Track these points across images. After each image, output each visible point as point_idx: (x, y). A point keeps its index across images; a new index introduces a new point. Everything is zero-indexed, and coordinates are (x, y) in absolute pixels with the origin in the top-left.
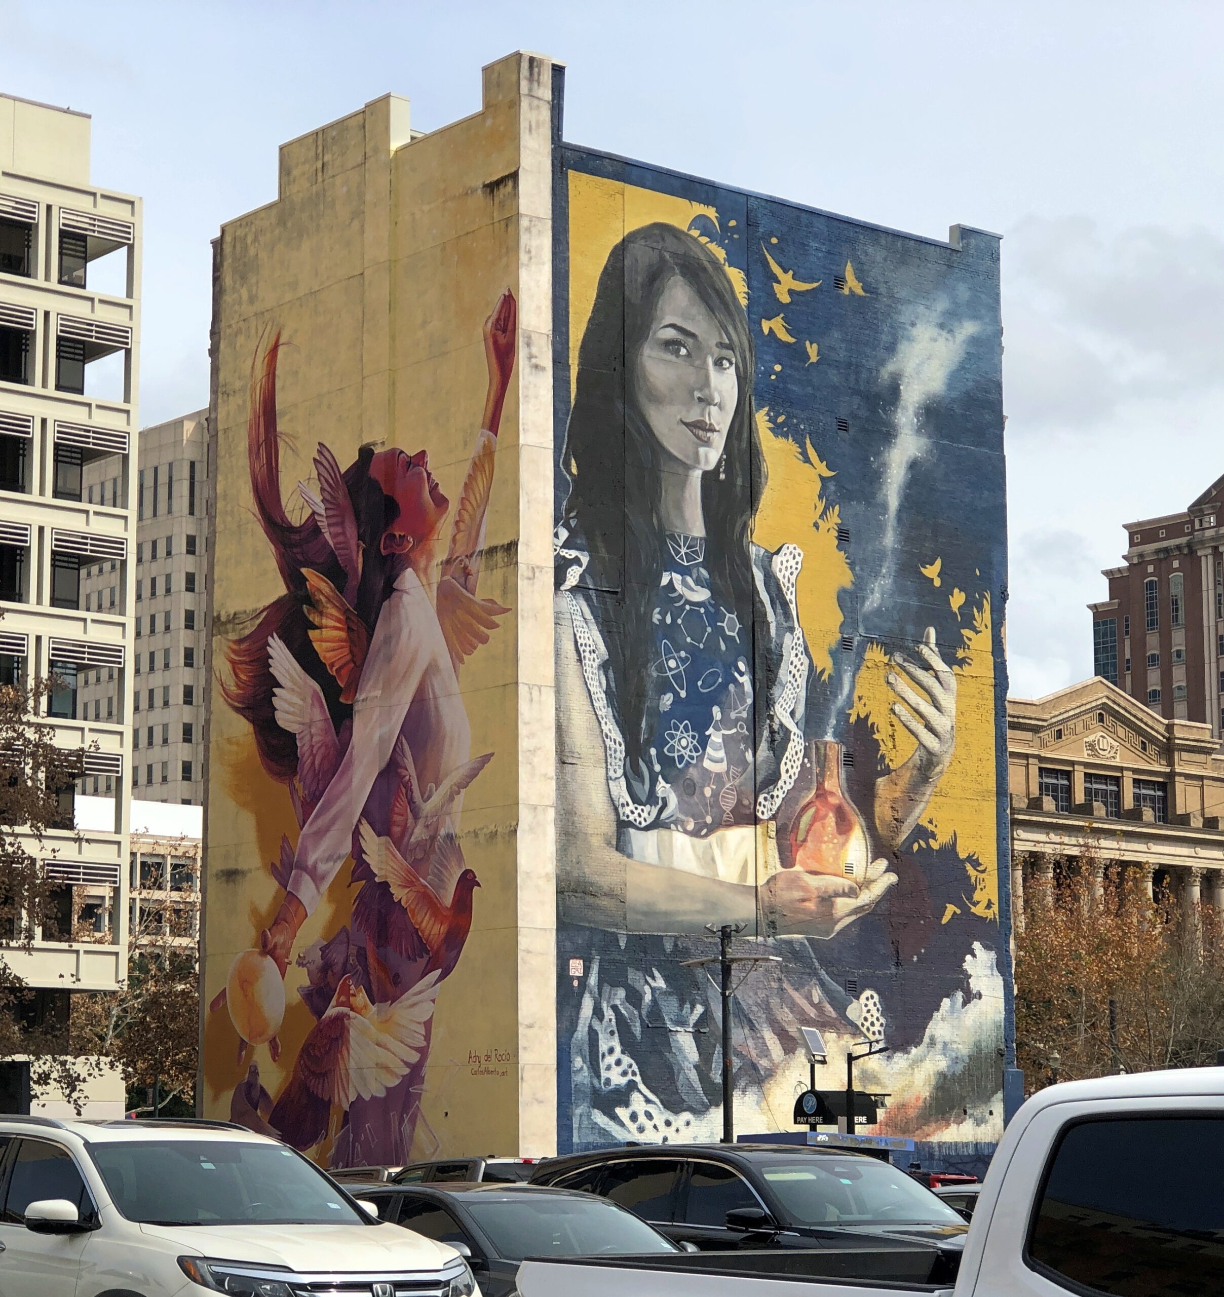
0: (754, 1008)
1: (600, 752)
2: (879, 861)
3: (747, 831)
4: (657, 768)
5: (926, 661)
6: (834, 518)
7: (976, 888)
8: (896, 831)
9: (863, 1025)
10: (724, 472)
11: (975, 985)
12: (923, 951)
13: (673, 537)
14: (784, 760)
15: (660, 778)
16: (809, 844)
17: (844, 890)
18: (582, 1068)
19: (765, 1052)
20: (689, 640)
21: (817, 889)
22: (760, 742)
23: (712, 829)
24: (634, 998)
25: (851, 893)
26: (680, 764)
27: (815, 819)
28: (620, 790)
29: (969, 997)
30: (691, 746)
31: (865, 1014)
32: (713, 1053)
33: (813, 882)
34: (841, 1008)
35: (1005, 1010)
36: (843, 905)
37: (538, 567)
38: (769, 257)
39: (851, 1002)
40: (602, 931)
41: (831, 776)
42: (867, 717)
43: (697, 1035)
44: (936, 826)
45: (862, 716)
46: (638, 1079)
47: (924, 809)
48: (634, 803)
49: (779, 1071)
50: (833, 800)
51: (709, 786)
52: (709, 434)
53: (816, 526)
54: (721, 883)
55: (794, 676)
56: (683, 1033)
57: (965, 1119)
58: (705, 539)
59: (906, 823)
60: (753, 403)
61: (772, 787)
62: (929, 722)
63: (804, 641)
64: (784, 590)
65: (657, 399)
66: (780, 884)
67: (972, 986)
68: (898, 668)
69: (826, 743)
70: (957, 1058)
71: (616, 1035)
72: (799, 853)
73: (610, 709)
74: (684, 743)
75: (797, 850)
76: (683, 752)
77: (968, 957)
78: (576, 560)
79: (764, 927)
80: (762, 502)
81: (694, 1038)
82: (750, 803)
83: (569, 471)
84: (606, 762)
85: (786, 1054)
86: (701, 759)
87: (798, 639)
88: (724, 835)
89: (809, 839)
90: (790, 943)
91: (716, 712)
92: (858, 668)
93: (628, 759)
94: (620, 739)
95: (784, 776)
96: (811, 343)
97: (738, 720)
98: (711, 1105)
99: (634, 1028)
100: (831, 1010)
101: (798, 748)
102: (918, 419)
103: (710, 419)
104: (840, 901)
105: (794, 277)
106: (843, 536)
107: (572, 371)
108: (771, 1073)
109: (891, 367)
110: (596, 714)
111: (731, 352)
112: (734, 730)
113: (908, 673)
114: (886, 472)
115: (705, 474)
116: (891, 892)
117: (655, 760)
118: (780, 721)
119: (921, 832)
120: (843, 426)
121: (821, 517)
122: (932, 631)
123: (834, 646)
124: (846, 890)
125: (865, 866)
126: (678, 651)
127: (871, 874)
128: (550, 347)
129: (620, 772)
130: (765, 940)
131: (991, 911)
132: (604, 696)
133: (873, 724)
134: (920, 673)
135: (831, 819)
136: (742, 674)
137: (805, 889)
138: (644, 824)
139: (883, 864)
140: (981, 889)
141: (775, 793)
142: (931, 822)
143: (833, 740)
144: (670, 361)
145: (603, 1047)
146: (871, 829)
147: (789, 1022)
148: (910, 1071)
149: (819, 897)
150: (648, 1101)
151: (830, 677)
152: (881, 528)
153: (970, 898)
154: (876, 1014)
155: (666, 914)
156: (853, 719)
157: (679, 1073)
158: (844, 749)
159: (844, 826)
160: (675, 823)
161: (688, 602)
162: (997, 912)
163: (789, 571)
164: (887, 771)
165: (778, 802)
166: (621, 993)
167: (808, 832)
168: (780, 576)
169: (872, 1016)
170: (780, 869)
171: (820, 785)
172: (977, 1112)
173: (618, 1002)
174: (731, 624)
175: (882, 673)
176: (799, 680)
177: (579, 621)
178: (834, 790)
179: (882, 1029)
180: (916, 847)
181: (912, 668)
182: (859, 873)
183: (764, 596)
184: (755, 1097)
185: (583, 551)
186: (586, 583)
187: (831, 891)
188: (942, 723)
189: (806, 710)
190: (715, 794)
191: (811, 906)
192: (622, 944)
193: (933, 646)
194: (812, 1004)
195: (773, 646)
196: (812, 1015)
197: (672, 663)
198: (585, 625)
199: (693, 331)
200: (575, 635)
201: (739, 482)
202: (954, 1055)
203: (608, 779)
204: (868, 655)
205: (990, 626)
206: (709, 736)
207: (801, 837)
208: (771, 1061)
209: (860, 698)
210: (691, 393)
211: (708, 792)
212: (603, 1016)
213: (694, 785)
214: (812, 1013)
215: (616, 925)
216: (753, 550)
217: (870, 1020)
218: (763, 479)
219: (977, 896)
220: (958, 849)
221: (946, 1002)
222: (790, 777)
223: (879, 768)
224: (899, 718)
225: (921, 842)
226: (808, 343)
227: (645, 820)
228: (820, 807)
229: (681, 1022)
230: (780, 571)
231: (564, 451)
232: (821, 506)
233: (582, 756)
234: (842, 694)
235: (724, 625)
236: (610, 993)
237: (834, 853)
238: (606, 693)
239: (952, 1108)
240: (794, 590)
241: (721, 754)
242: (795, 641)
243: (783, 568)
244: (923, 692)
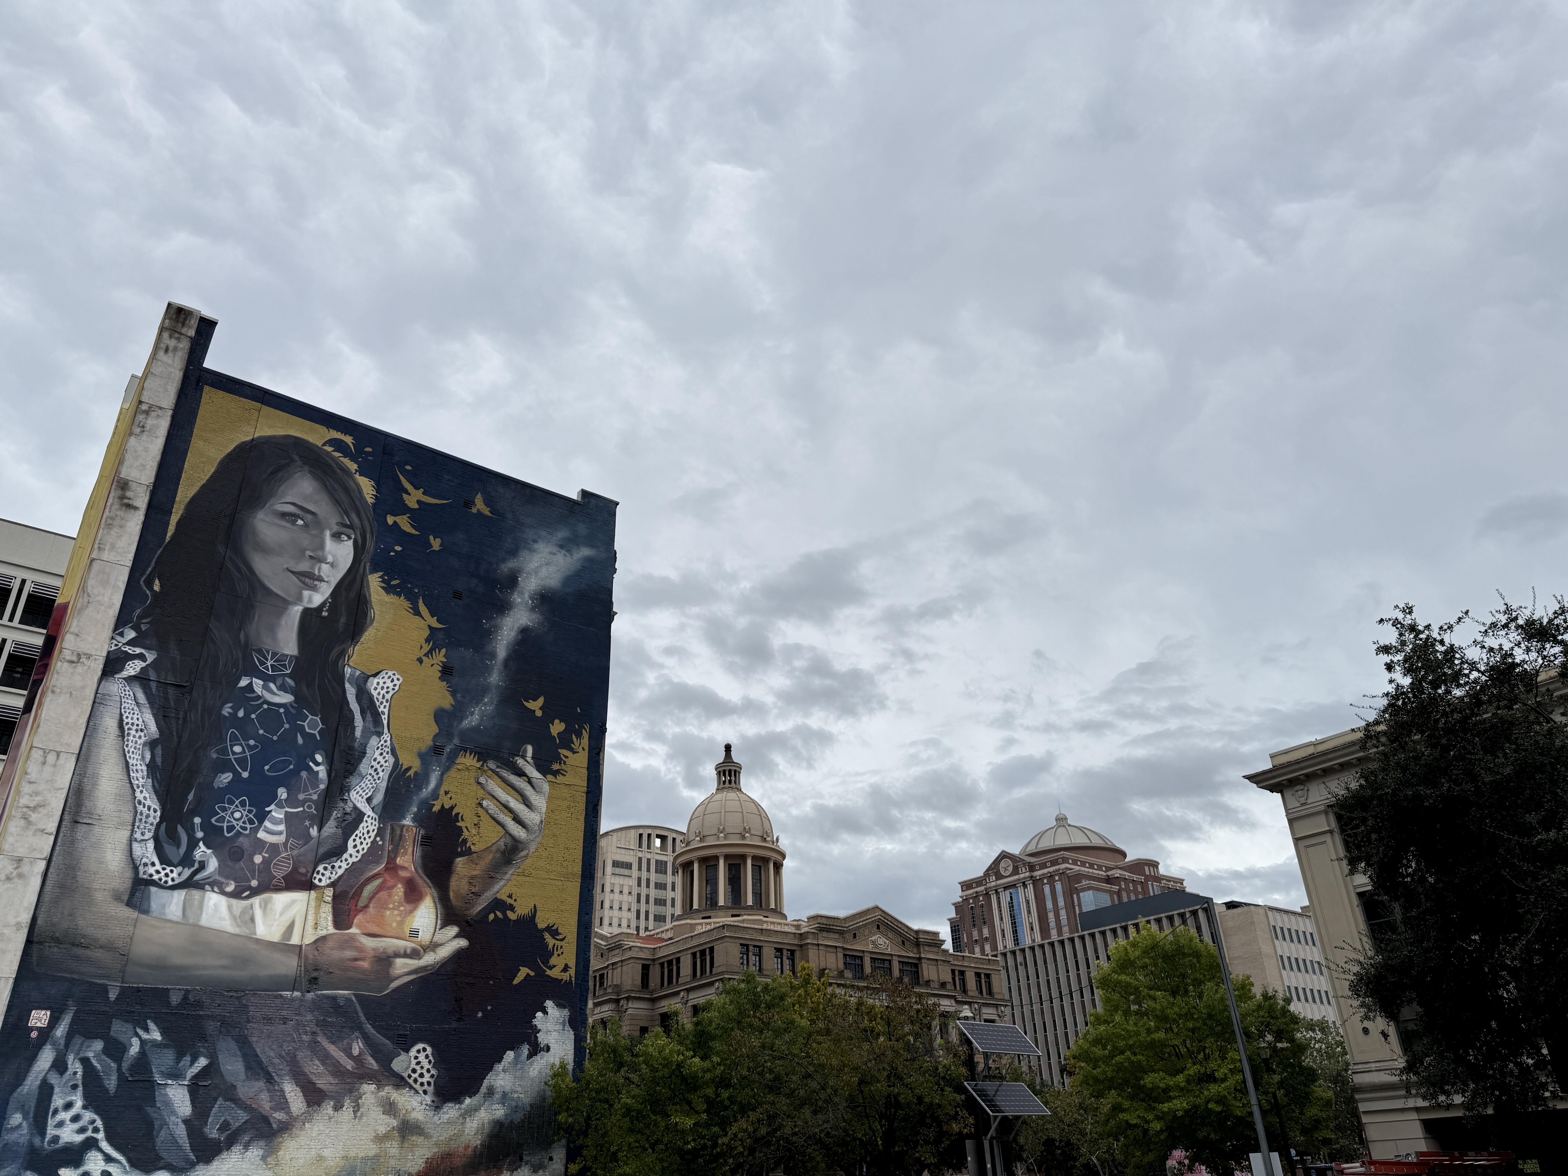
0: (277, 1061)
1: (129, 817)
2: (449, 928)
3: (300, 897)
4: (200, 834)
5: (520, 769)
6: (440, 657)
7: (553, 954)
8: (469, 903)
9: (410, 1076)
10: (327, 611)
11: (542, 1038)
12: (489, 1008)
13: (260, 651)
14: (353, 837)
15: (201, 844)
16: (371, 910)
17: (405, 951)
18: (19, 1126)
19: (282, 1104)
20: (261, 732)
21: (374, 949)
22: (328, 820)
23: (255, 892)
24: (115, 1050)
25: (415, 954)
26: (228, 833)
27: (380, 888)
28: (146, 852)
29: (536, 1049)
30: (245, 818)
31: (413, 1065)
32: (213, 1107)
33: (369, 943)
34: (385, 1060)
35: (574, 1061)
36: (402, 966)
37: (85, 654)
38: (401, 477)
39: (399, 1055)
40: (87, 982)
41: (405, 853)
42: (452, 808)
43: (194, 1089)
44: (515, 900)
45: (446, 807)
46: (101, 1136)
47: (505, 885)
48: (161, 864)
49: (298, 1125)
50: (403, 874)
51: (260, 854)
52: (316, 583)
53: (420, 661)
54: (258, 941)
55: (376, 770)
56: (176, 1085)
57: (520, 1167)
58: (296, 657)
59: (483, 897)
60: (368, 568)
61: (335, 859)
62: (518, 816)
63: (392, 744)
64: (378, 704)
65: (264, 549)
66: (330, 943)
67: (539, 1040)
68: (490, 772)
69: (404, 826)
70: (516, 1107)
71: (81, 1088)
72: (357, 917)
73: (150, 780)
74: (237, 815)
75: (356, 915)
76: (235, 823)
77: (539, 1014)
78: (141, 657)
79: (305, 984)
80: (364, 637)
81: (189, 1091)
82: (308, 871)
83: (151, 589)
84: (133, 825)
85: (309, 1106)
86: (256, 830)
87: (386, 741)
88: (271, 898)
89: (371, 905)
90: (334, 998)
91: (282, 793)
92: (448, 769)
93: (164, 825)
94: (155, 805)
95: (351, 850)
96: (435, 538)
97: (305, 801)
98: (198, 1163)
99: (106, 1082)
100: (373, 1062)
101: (371, 828)
102: (533, 602)
103: (319, 572)
104: (399, 962)
105: (424, 493)
106: (446, 672)
107: (172, 517)
108: (285, 1127)
109: (512, 564)
110: (131, 783)
111: (352, 531)
112: (301, 809)
113: (500, 777)
114: (497, 632)
115: (307, 612)
116: (459, 955)
117: (197, 828)
118: (354, 805)
119: (498, 904)
120: (458, 595)
121: (426, 655)
122: (530, 749)
123: (424, 749)
124: (408, 951)
125: (432, 931)
126: (246, 739)
127: (440, 937)
128: (148, 494)
129: (149, 835)
130: (303, 996)
131: (567, 974)
132: (144, 768)
133: (458, 814)
134: (513, 779)
135: (399, 890)
136: (317, 764)
137: (361, 949)
138: (170, 883)
139: (453, 930)
140: (559, 955)
141: (337, 865)
142: (510, 896)
143: (411, 824)
144: (284, 527)
145: (58, 1101)
146: (444, 900)
147: (319, 1075)
148: (461, 1120)
149: (375, 957)
150: (109, 1159)
151: (416, 773)
152: (488, 670)
153: (546, 962)
154: (427, 1066)
155: (179, 968)
156: (436, 809)
157: (161, 1128)
158: (422, 832)
159: (413, 896)
160: (212, 884)
161: (269, 703)
162: (573, 975)
163: (385, 690)
164: (468, 852)
165: (340, 872)
166: (98, 1045)
167: (371, 899)
168: (375, 693)
169: (422, 1068)
170: (331, 930)
171: (391, 860)
172: (535, 1159)
173: (90, 1055)
174: (313, 725)
175: (473, 774)
176: (381, 774)
177: (129, 703)
178: (406, 865)
179: (432, 1081)
180: (491, 917)
181: (505, 774)
182: (425, 936)
183: (354, 706)
184: (261, 1152)
185: (152, 649)
186: (148, 675)
187: (390, 951)
188: (532, 818)
189: (385, 798)
190: (266, 862)
191: (365, 965)
192: (113, 995)
193: (529, 759)
194: (350, 1056)
195: (356, 745)
196: (349, 1067)
197: (237, 749)
198: (136, 708)
199: (313, 510)
200: (121, 715)
201: (343, 620)
202: (514, 1104)
203: (131, 840)
204: (460, 760)
205: (587, 748)
206: (271, 811)
207: (361, 904)
208: (288, 1112)
209: (446, 793)
210: (303, 552)
211: (258, 859)
212: (66, 1069)
213: (243, 852)
214: (349, 1065)
215: (108, 977)
216: (348, 671)
217: (419, 1072)
218: (368, 621)
219: (553, 961)
220: (537, 920)
221: (510, 1055)
222: (358, 851)
223: (459, 850)
224: (487, 811)
225: (498, 913)
226: (431, 537)
227: (173, 880)
228: (388, 878)
229: (175, 1075)
230: (376, 689)
231: (148, 572)
232: (426, 648)
233: (102, 818)
234: (427, 789)
235: (305, 724)
236: (82, 1044)
237: (399, 919)
238: (148, 766)
239: (508, 1155)
240: (388, 705)
241: (282, 827)
242: (382, 742)
243: (379, 687)
244: (513, 792)
